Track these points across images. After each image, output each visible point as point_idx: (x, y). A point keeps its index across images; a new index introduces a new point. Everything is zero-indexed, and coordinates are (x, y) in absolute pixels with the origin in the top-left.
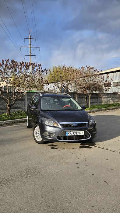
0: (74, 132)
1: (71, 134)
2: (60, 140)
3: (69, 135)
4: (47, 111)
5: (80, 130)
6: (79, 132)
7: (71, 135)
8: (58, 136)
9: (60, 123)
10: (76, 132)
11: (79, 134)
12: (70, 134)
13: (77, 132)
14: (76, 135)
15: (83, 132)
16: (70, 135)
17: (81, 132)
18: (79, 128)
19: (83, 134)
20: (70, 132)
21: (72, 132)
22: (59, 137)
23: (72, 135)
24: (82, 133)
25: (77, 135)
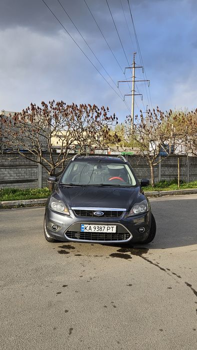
0: (96, 226)
1: (90, 228)
2: (70, 238)
3: (86, 231)
4: (70, 185)
5: (108, 222)
6: (106, 226)
7: (90, 231)
8: (68, 231)
9: (73, 208)
10: (100, 226)
11: (105, 231)
12: (88, 228)
13: (102, 226)
14: (99, 231)
15: (115, 227)
16: (88, 231)
17: (110, 226)
18: (105, 219)
19: (114, 231)
20: (89, 226)
21: (92, 226)
22: (69, 233)
23: (93, 231)
24: (113, 229)
25: (102, 232)
